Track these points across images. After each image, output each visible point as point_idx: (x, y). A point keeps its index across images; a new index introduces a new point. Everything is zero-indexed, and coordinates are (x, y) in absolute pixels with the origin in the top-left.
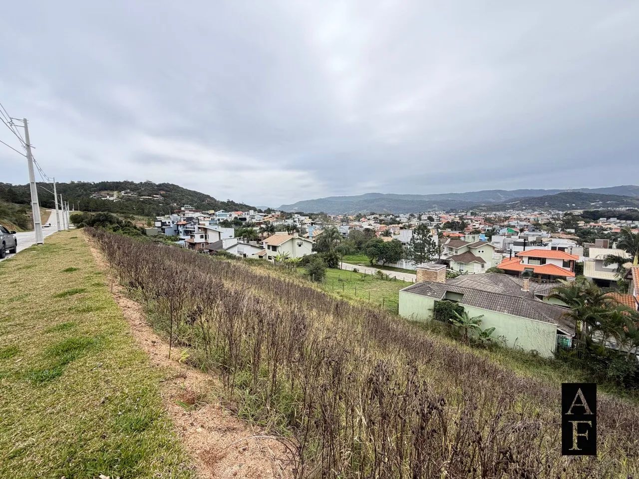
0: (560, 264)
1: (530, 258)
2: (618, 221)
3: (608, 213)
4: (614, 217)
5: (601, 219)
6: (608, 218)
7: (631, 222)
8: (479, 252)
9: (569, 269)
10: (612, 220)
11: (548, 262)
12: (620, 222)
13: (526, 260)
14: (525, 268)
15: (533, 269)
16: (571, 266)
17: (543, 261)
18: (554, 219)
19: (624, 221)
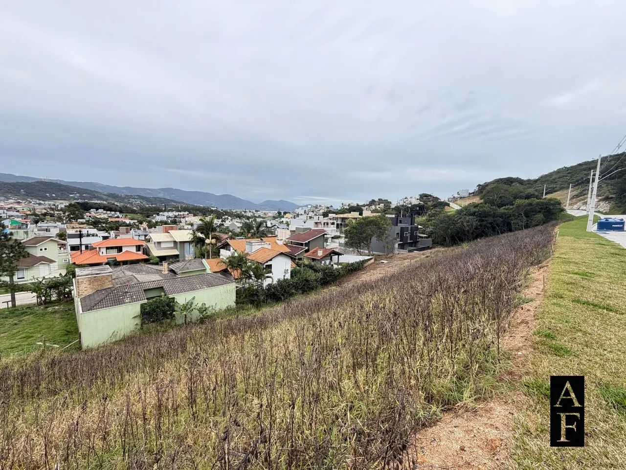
0: (134, 250)
1: (107, 248)
2: (105, 212)
3: (96, 205)
4: (100, 208)
5: (92, 210)
6: (97, 209)
7: (113, 213)
8: (41, 250)
9: (140, 253)
10: (100, 211)
11: (124, 250)
12: (106, 213)
13: (104, 250)
14: (107, 258)
15: (115, 258)
16: (142, 250)
17: (120, 249)
18: (52, 209)
19: (109, 212)
